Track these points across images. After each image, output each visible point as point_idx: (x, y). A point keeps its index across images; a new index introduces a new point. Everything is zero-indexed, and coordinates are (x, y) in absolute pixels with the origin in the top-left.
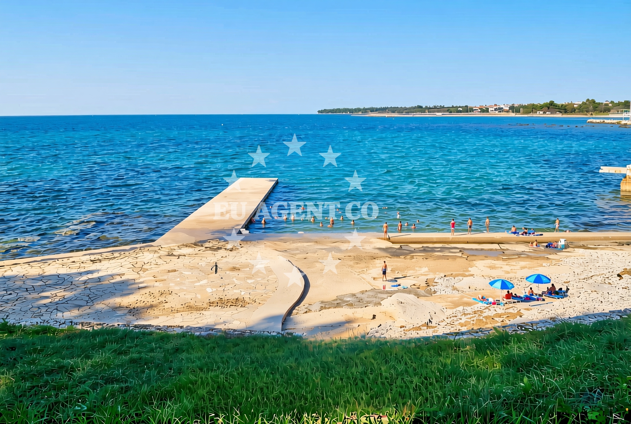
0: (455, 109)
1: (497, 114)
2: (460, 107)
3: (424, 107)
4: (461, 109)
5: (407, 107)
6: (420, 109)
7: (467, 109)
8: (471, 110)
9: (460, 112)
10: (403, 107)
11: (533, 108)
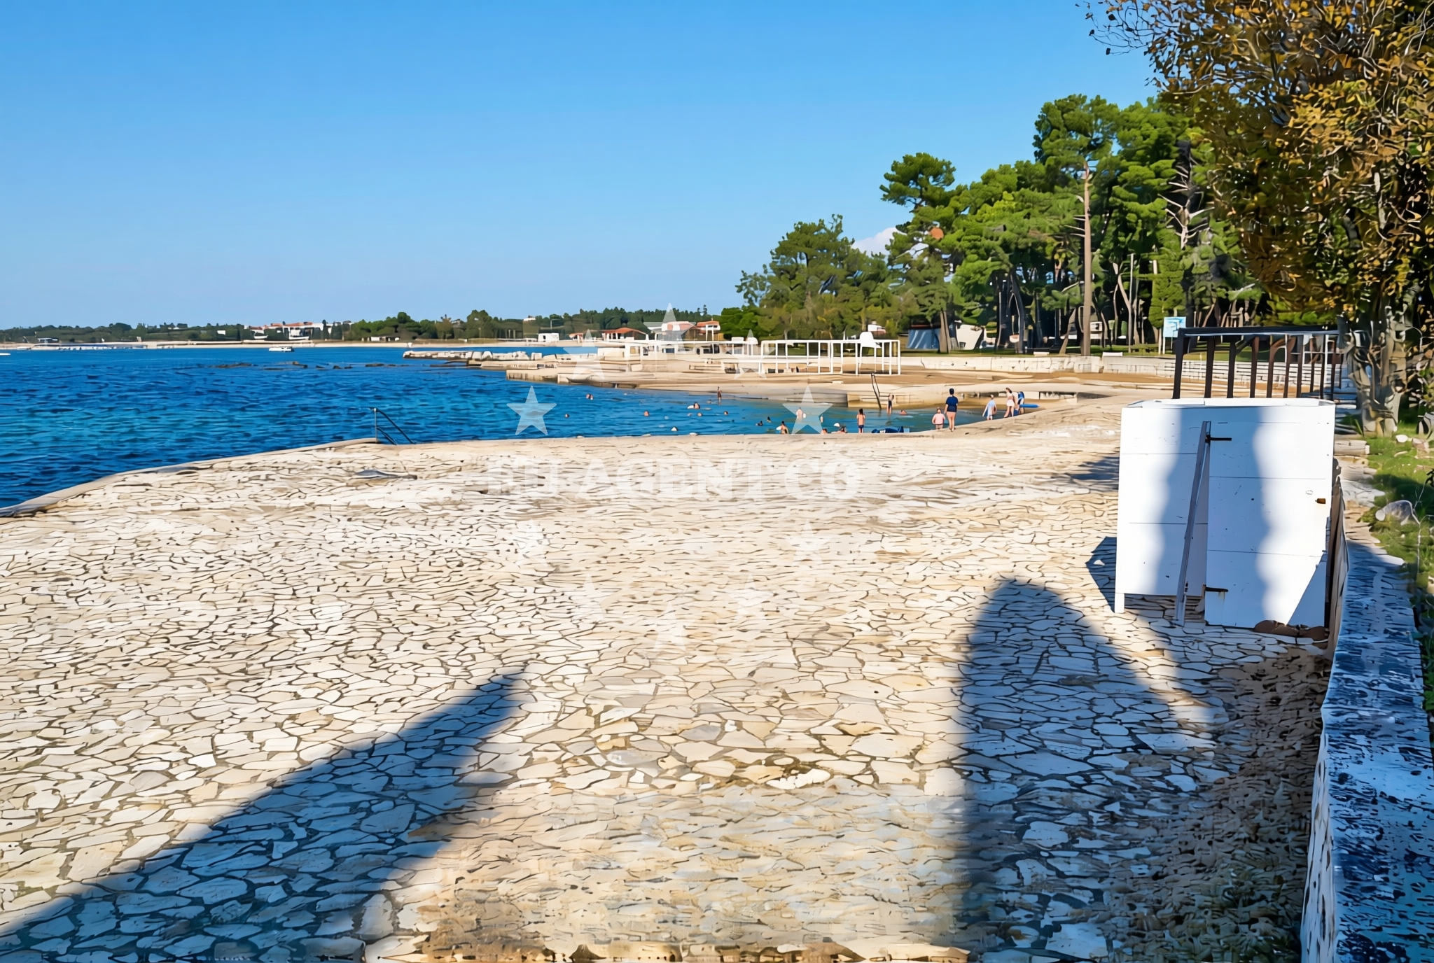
0: (211, 333)
1: (306, 343)
2: (222, 328)
3: (134, 327)
4: (223, 332)
5: (94, 327)
6: (121, 331)
7: (238, 333)
8: (249, 334)
9: (221, 338)
10: (82, 326)
11: (365, 330)
